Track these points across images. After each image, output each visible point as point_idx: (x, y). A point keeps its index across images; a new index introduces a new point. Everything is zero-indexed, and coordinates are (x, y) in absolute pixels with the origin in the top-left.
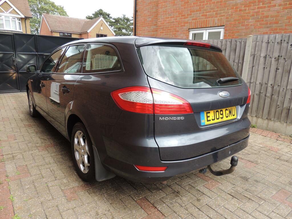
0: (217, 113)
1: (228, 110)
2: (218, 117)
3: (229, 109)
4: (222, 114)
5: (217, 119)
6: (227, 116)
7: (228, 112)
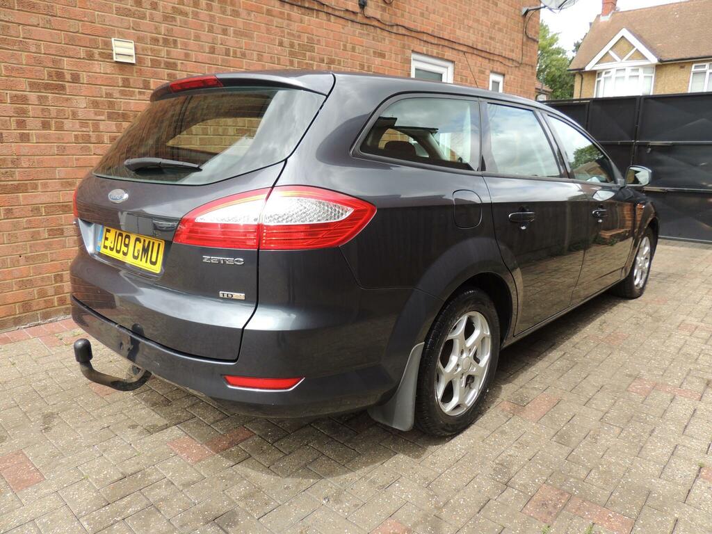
0: (120, 237)
1: (142, 241)
2: (118, 249)
3: (144, 241)
4: (127, 246)
5: (118, 252)
6: (136, 254)
7: (139, 246)
